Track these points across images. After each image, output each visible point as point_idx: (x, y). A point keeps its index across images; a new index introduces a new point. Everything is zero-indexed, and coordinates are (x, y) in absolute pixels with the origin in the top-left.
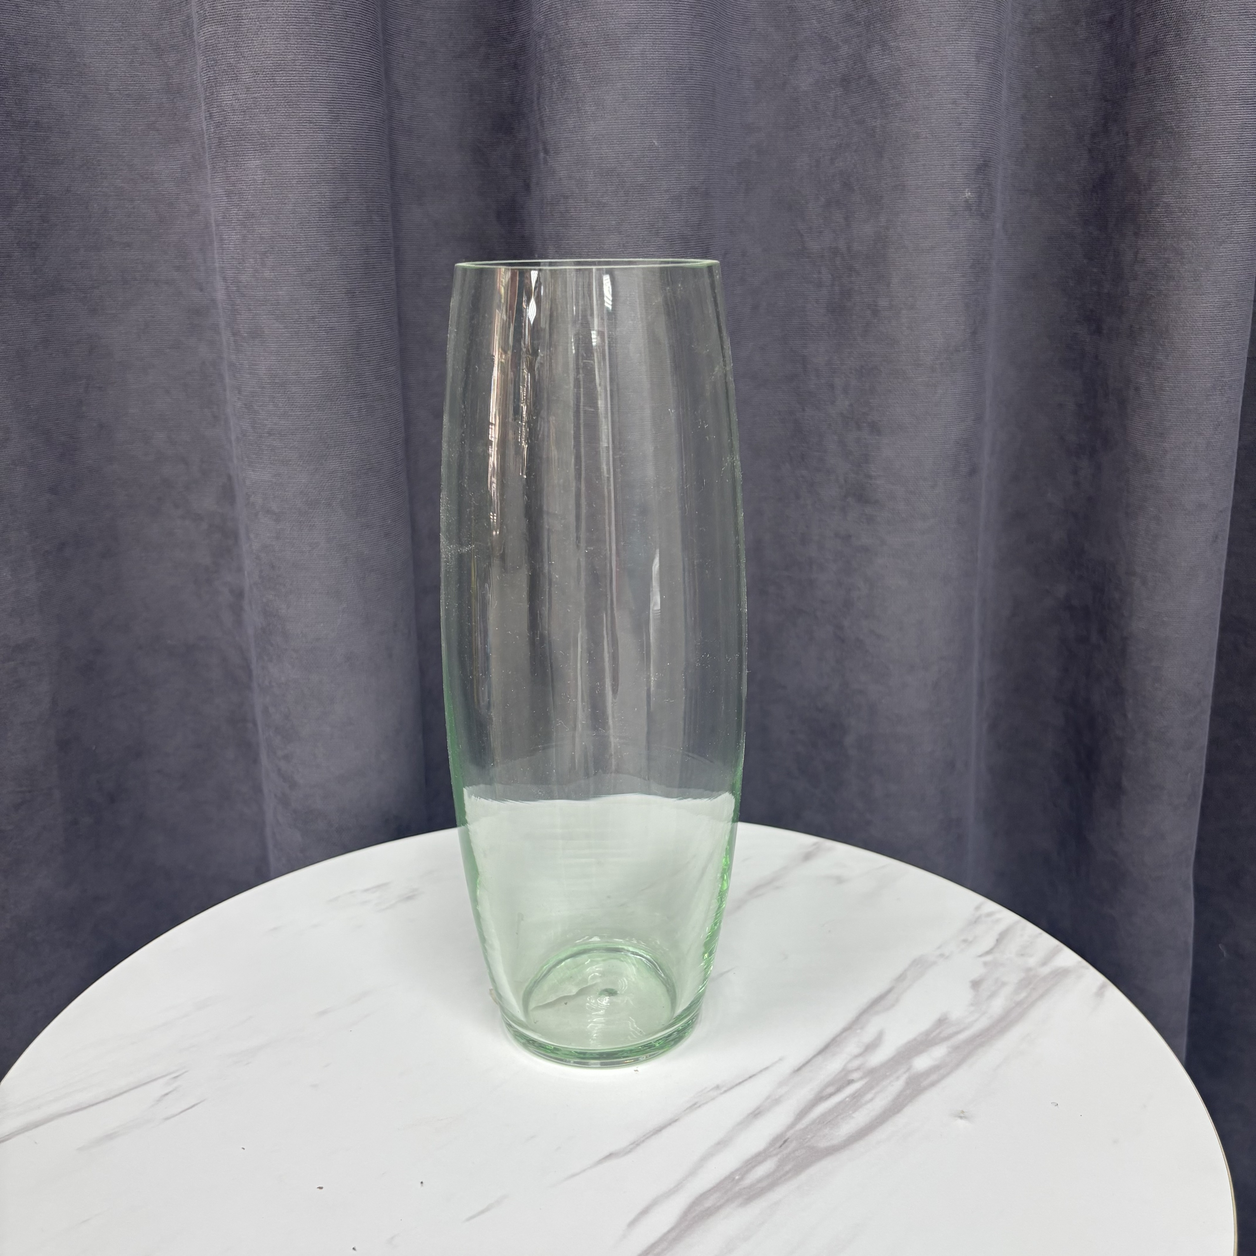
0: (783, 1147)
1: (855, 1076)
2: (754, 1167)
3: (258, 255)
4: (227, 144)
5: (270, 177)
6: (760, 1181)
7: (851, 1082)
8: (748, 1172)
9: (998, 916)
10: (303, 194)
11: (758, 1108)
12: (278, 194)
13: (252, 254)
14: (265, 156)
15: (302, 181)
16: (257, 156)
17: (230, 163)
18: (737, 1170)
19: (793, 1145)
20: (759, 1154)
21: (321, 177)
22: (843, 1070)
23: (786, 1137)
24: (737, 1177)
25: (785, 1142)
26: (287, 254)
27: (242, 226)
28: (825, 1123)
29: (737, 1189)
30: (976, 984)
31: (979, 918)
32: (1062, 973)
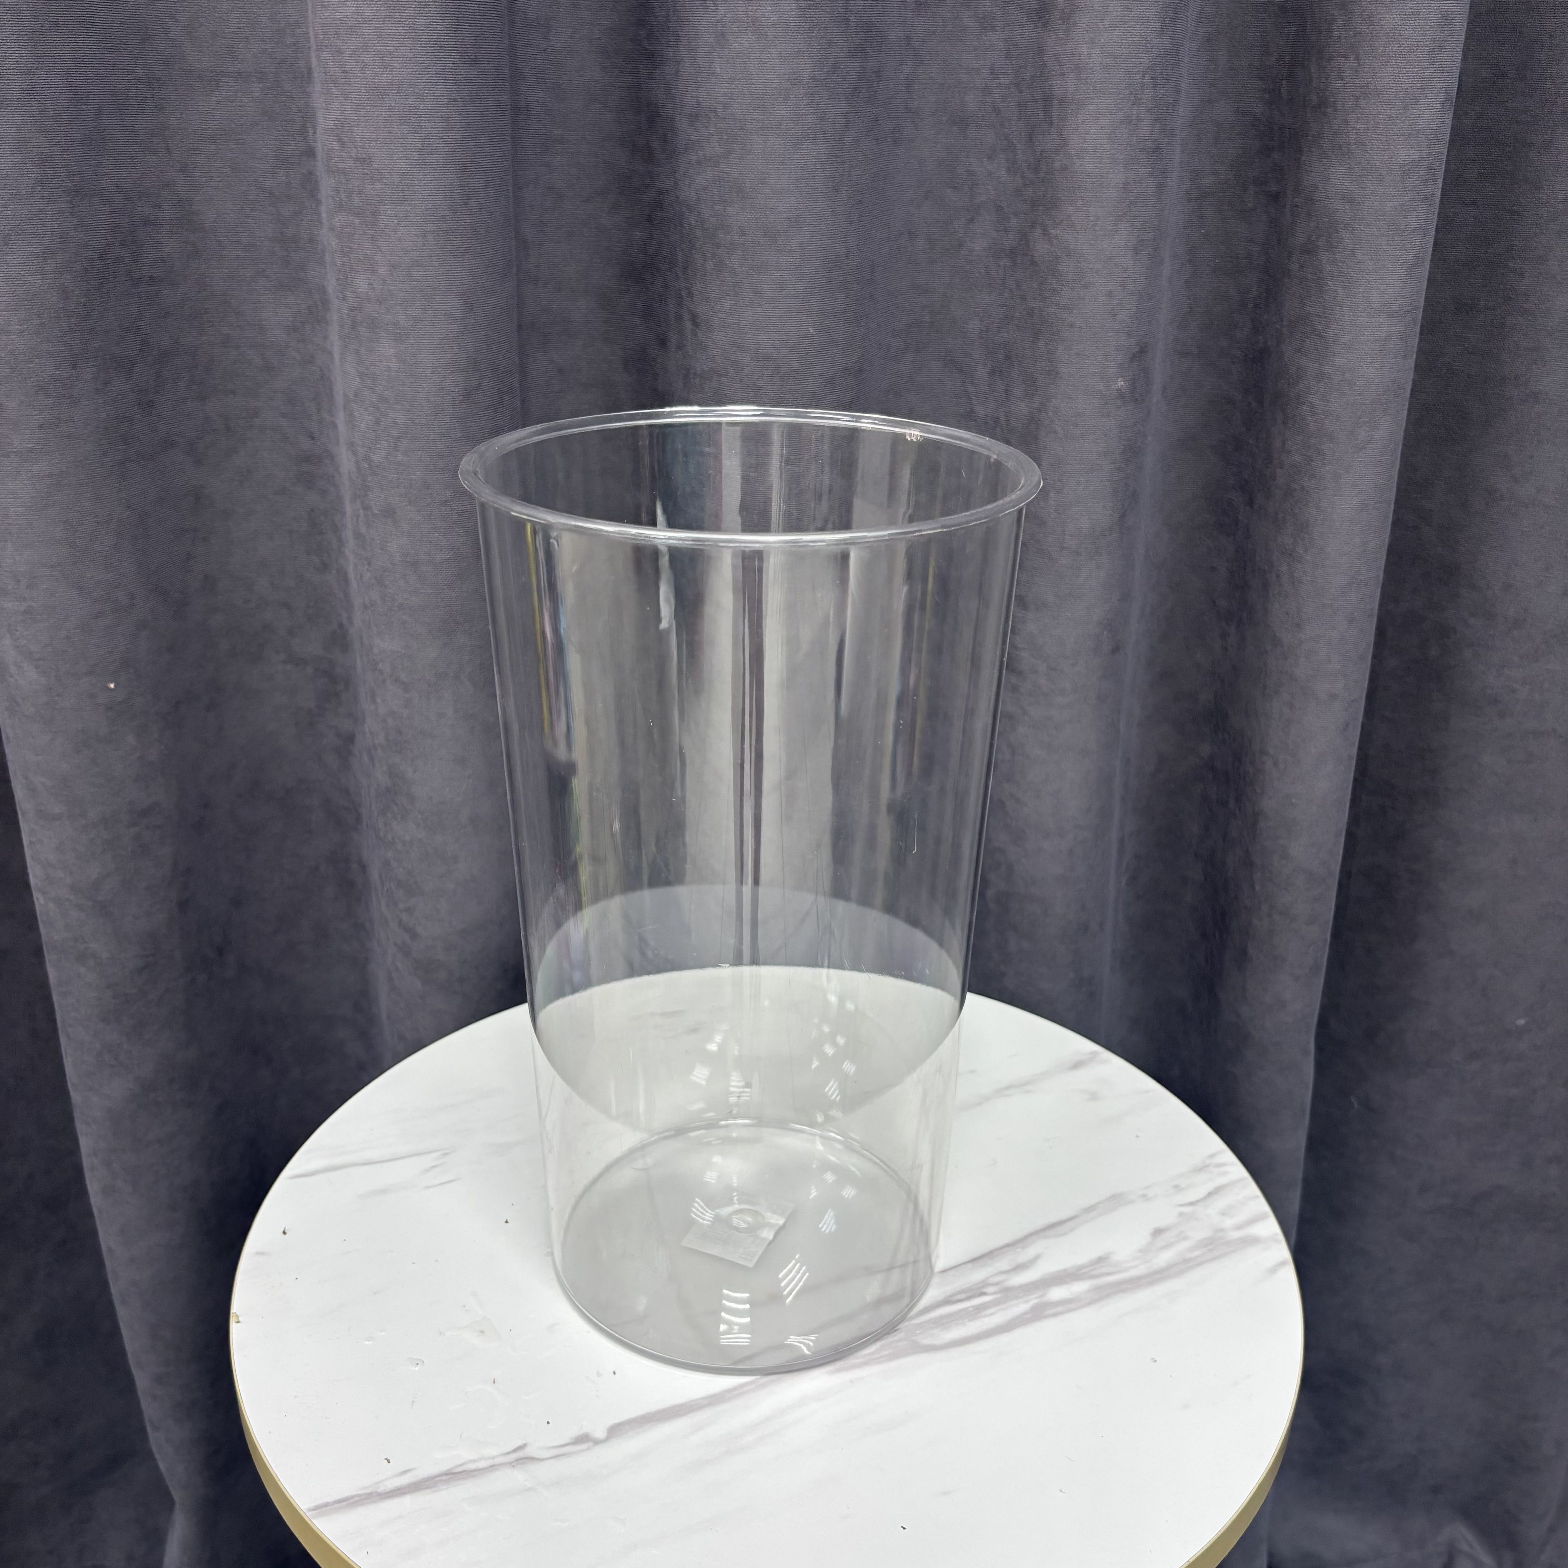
1: (990, 1289)
7: (983, 1294)
9: (1227, 1169)
28: (940, 1323)
31: (1207, 1166)
32: (1252, 1241)
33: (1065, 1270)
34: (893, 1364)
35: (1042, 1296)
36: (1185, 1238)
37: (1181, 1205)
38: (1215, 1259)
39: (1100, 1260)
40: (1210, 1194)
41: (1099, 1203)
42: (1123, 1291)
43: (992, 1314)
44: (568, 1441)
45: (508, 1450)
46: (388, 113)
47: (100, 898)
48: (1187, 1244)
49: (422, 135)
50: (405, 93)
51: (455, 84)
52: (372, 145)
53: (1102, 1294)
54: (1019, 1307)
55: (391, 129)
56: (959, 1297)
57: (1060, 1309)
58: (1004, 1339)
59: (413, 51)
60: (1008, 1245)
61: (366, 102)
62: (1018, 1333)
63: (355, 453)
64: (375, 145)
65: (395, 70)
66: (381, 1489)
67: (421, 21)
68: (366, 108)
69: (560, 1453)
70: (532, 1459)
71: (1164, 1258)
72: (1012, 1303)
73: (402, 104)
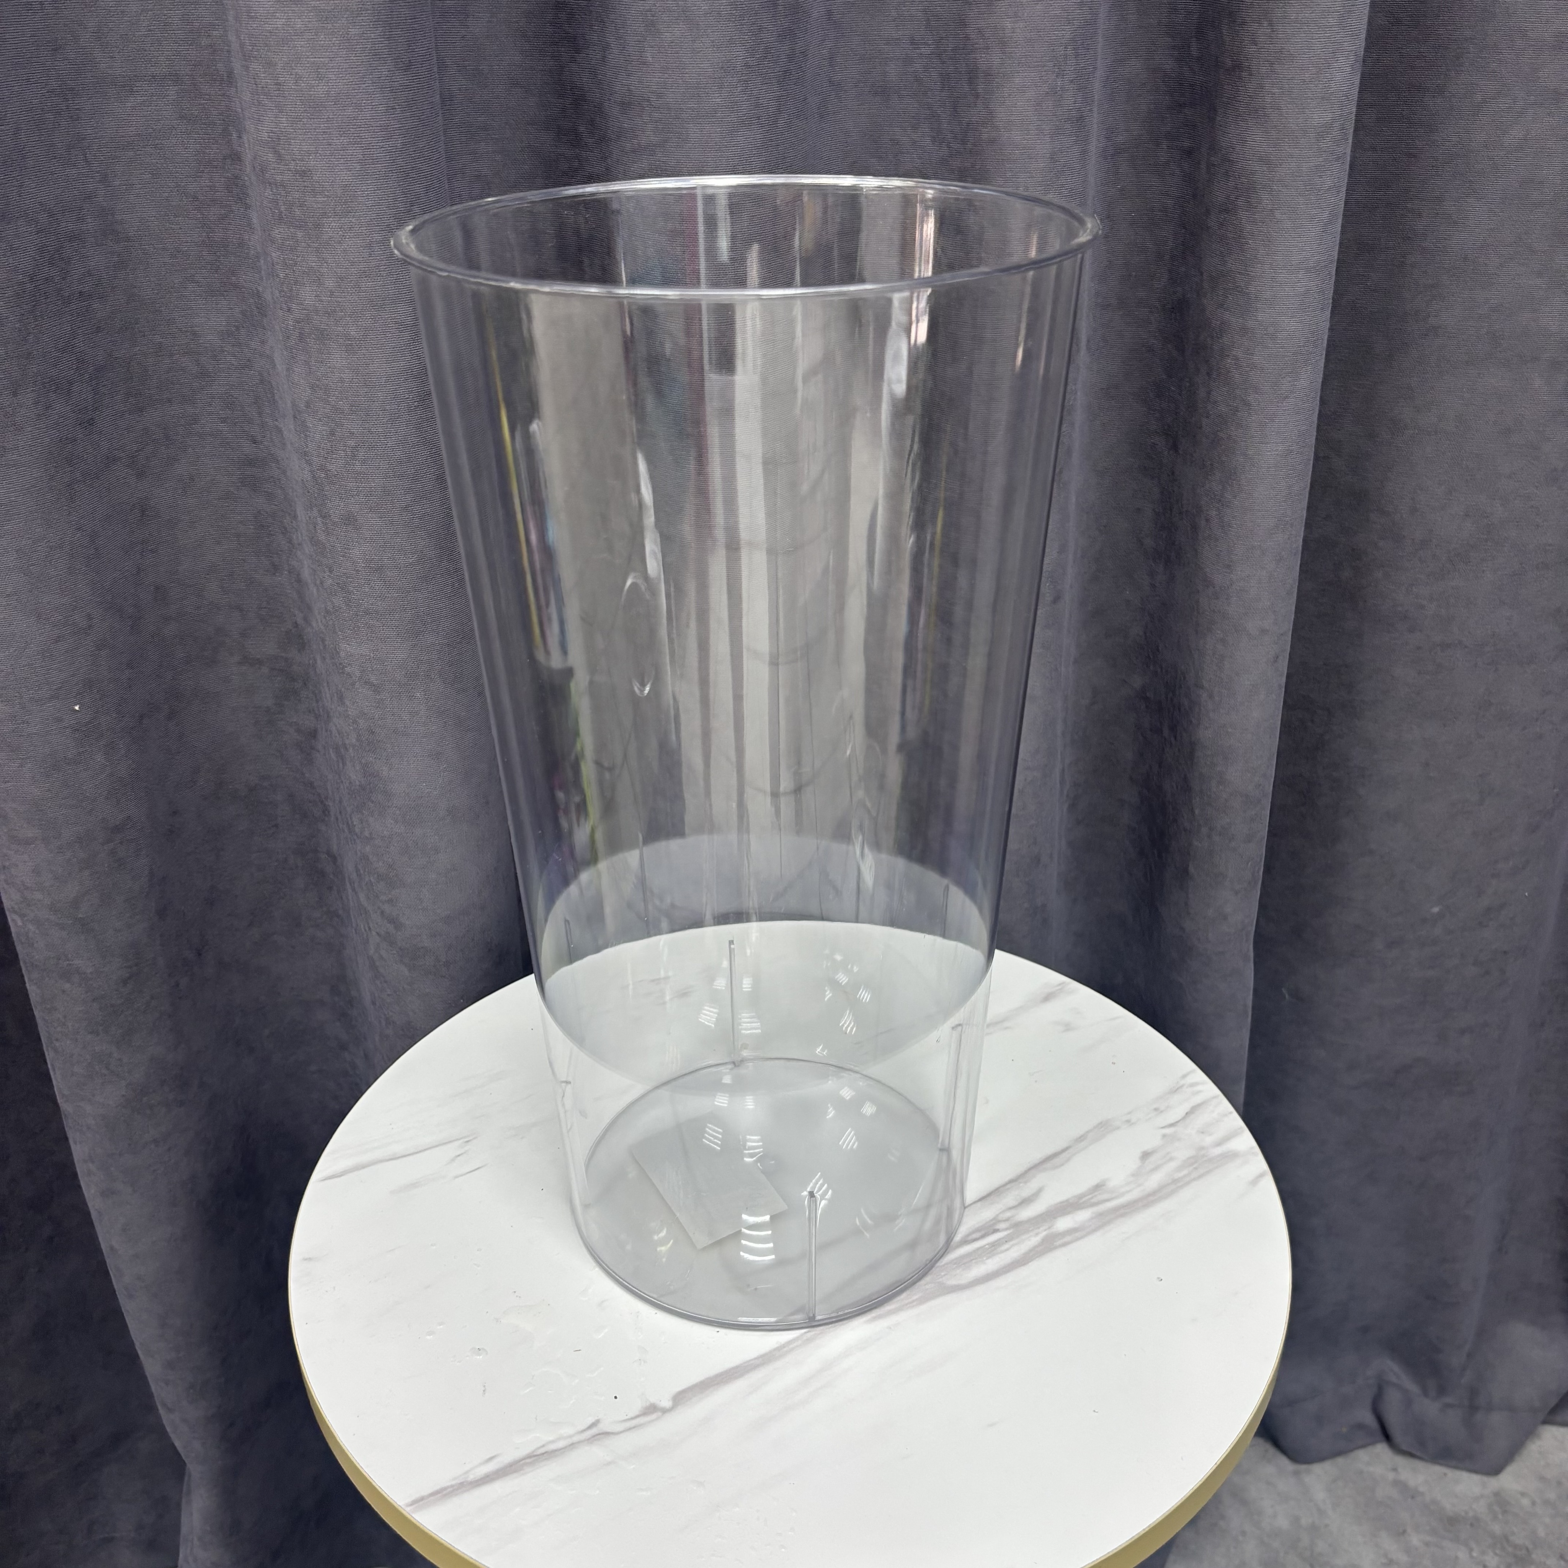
1: (1002, 1226)
9: (1199, 1088)
22: (994, 1219)
28: (963, 1262)
31: (1182, 1086)
32: (1231, 1156)
33: (1067, 1201)
34: (924, 1307)
35: (1049, 1228)
36: (1171, 1159)
37: (1163, 1128)
38: (1200, 1177)
39: (1098, 1187)
40: (1187, 1114)
41: (1088, 1132)
42: (1123, 1215)
43: (1007, 1250)
44: (637, 1413)
45: (583, 1428)
46: (326, 125)
47: (80, 916)
48: (1173, 1165)
49: (363, 145)
50: (342, 104)
51: (392, 91)
52: (311, 157)
53: (1104, 1220)
54: (1032, 1241)
55: (330, 141)
56: (975, 1236)
57: (1067, 1239)
58: (1022, 1272)
59: (348, 61)
60: (1011, 1181)
61: (302, 114)
62: (1034, 1265)
63: (309, 463)
64: (314, 157)
65: (331, 81)
66: (471, 1477)
67: (353, 31)
68: (303, 120)
69: (634, 1423)
70: (607, 1434)
71: (1154, 1181)
72: (1023, 1237)
73: (340, 115)
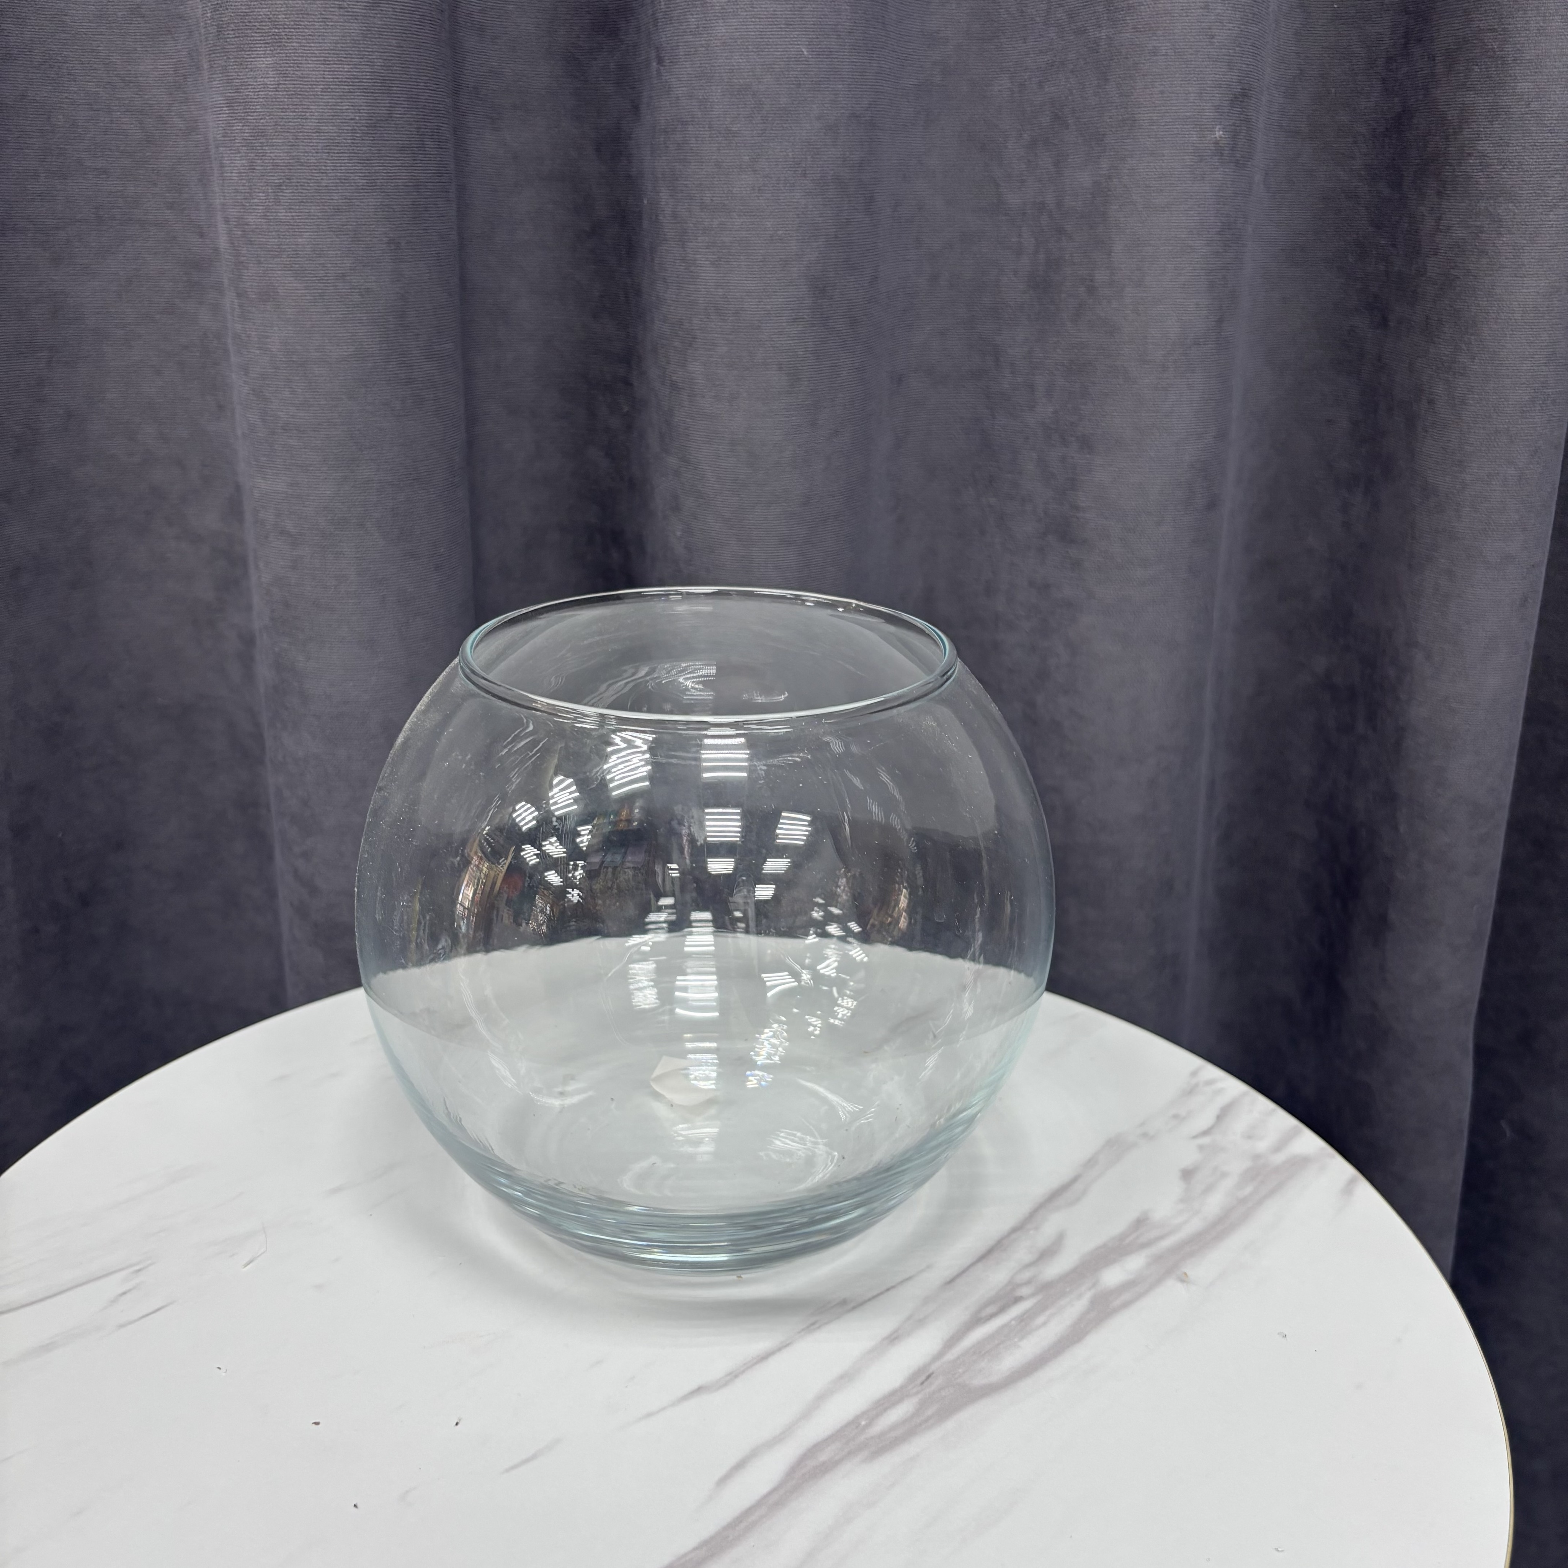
0: (926, 1384)
1: (1024, 1291)
2: (885, 1410)
3: (269, 188)
4: (228, 34)
5: (286, 81)
6: (894, 1427)
7: (1018, 1300)
8: (878, 1415)
9: (1220, 1085)
10: (331, 106)
11: (896, 1331)
12: (296, 105)
13: (262, 186)
14: (278, 51)
15: (329, 88)
16: (268, 52)
17: (233, 60)
18: (864, 1414)
19: (938, 1382)
20: (893, 1393)
21: (355, 84)
22: (1010, 1282)
23: (931, 1371)
24: (863, 1423)
25: (929, 1377)
26: (309, 188)
27: (249, 148)
28: (983, 1352)
29: (862, 1438)
30: (1187, 1174)
31: (1195, 1087)
32: (1300, 1163)
33: (1104, 1245)
35: (1094, 1285)
36: (1225, 1174)
37: (1194, 1138)
39: (1138, 1223)
40: (1219, 1118)
41: (1096, 1154)
48: (1228, 1184)
53: (1167, 1266)
54: (1075, 1307)
56: (989, 1310)
57: (1125, 1297)
58: (1079, 1353)
60: (1015, 1230)
62: (1090, 1342)
71: (1214, 1204)
72: (1062, 1303)
